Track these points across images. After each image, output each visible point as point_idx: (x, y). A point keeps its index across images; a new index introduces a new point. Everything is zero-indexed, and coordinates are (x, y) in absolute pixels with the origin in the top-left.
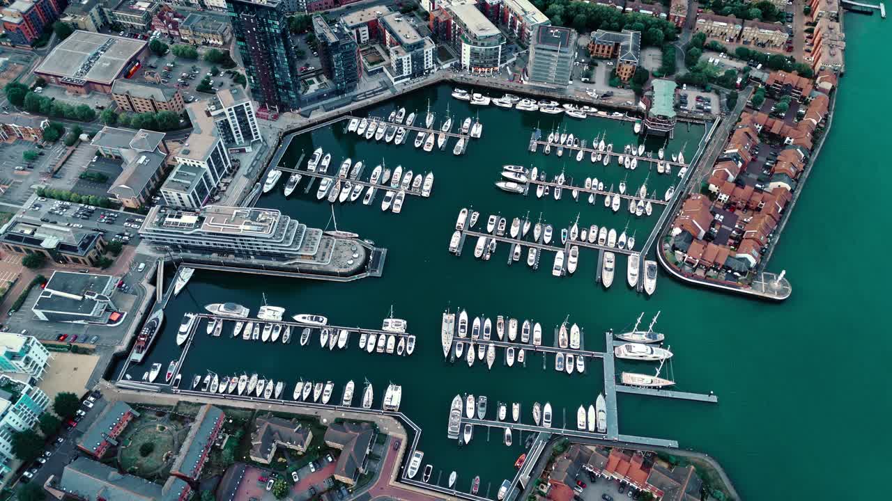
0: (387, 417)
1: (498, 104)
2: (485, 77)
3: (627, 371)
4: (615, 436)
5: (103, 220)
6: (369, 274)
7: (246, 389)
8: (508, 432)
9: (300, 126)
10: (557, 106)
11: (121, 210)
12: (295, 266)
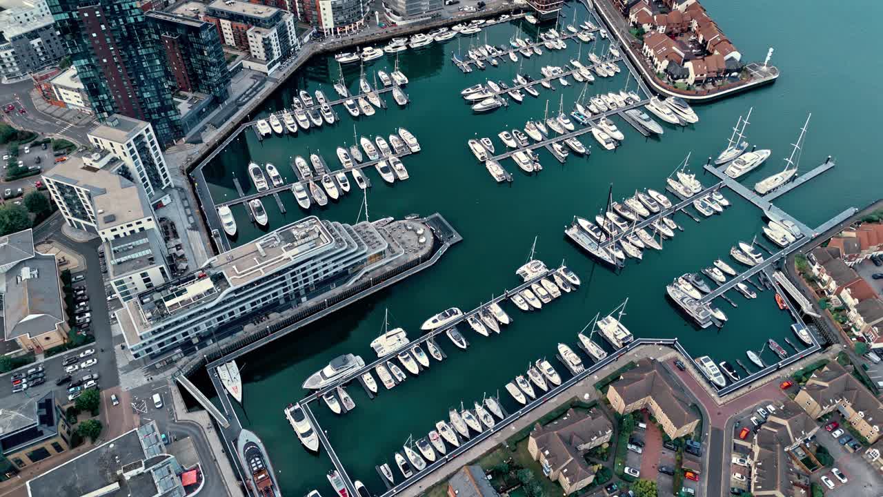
0: (638, 349)
1: (392, 51)
2: (355, 33)
3: (759, 181)
4: (813, 234)
5: (25, 386)
6: (448, 244)
7: (458, 434)
8: (742, 287)
9: (200, 156)
10: (447, 31)
11: (41, 359)
12: (365, 280)
